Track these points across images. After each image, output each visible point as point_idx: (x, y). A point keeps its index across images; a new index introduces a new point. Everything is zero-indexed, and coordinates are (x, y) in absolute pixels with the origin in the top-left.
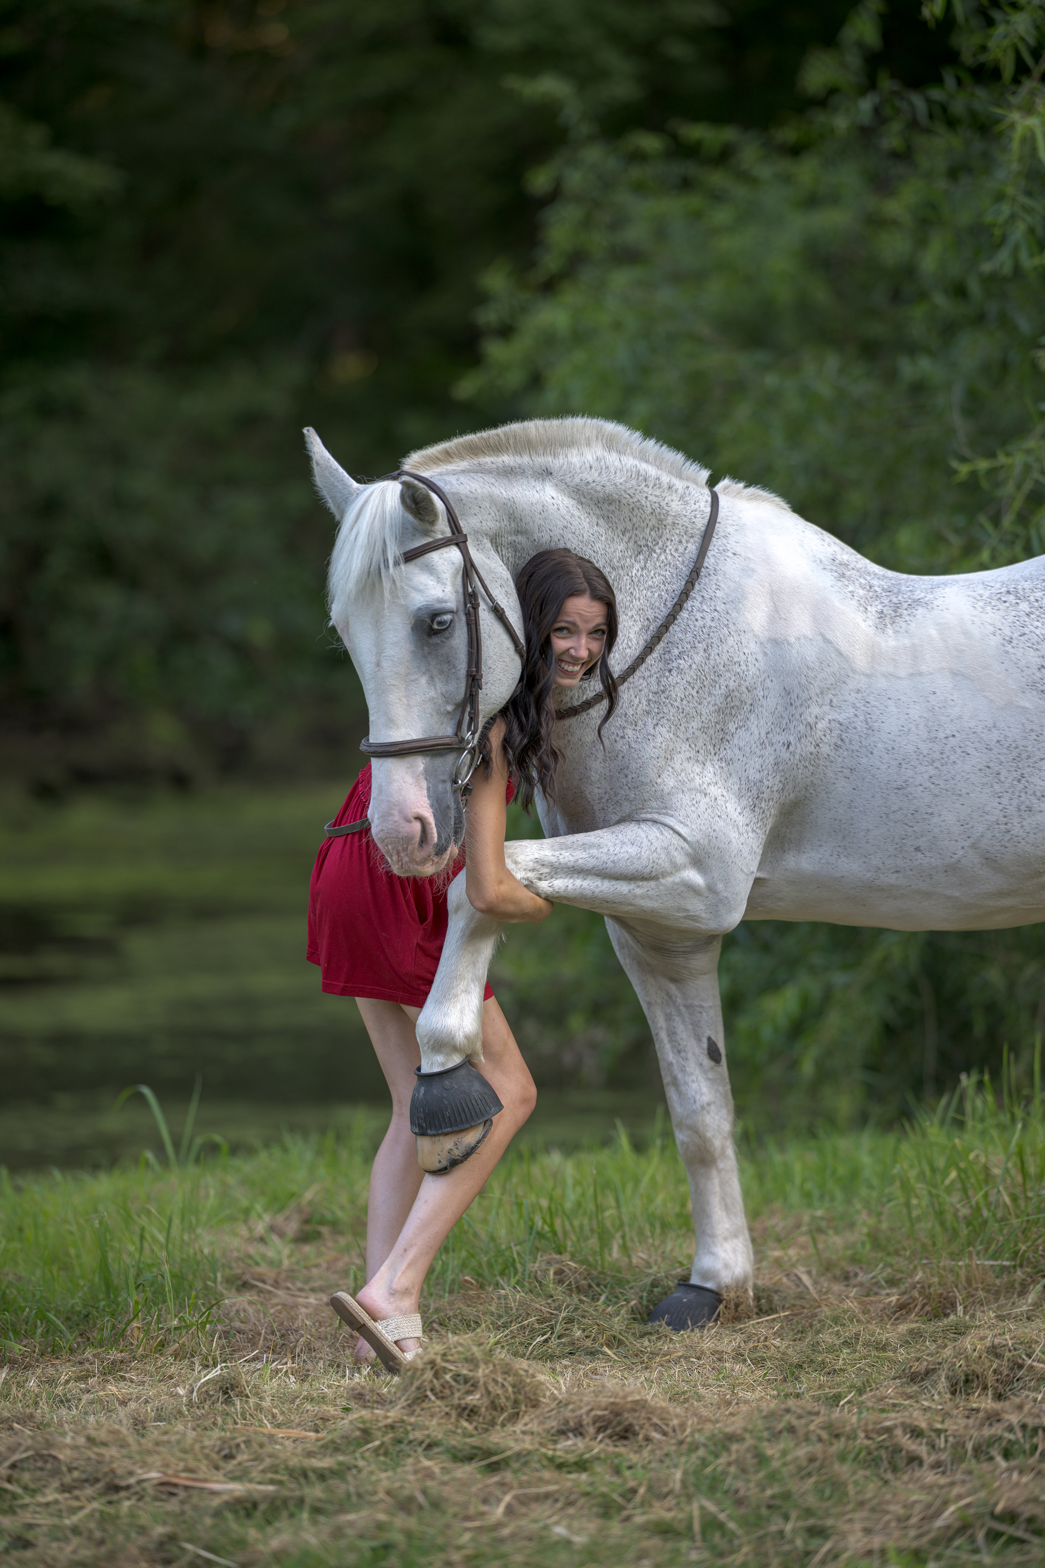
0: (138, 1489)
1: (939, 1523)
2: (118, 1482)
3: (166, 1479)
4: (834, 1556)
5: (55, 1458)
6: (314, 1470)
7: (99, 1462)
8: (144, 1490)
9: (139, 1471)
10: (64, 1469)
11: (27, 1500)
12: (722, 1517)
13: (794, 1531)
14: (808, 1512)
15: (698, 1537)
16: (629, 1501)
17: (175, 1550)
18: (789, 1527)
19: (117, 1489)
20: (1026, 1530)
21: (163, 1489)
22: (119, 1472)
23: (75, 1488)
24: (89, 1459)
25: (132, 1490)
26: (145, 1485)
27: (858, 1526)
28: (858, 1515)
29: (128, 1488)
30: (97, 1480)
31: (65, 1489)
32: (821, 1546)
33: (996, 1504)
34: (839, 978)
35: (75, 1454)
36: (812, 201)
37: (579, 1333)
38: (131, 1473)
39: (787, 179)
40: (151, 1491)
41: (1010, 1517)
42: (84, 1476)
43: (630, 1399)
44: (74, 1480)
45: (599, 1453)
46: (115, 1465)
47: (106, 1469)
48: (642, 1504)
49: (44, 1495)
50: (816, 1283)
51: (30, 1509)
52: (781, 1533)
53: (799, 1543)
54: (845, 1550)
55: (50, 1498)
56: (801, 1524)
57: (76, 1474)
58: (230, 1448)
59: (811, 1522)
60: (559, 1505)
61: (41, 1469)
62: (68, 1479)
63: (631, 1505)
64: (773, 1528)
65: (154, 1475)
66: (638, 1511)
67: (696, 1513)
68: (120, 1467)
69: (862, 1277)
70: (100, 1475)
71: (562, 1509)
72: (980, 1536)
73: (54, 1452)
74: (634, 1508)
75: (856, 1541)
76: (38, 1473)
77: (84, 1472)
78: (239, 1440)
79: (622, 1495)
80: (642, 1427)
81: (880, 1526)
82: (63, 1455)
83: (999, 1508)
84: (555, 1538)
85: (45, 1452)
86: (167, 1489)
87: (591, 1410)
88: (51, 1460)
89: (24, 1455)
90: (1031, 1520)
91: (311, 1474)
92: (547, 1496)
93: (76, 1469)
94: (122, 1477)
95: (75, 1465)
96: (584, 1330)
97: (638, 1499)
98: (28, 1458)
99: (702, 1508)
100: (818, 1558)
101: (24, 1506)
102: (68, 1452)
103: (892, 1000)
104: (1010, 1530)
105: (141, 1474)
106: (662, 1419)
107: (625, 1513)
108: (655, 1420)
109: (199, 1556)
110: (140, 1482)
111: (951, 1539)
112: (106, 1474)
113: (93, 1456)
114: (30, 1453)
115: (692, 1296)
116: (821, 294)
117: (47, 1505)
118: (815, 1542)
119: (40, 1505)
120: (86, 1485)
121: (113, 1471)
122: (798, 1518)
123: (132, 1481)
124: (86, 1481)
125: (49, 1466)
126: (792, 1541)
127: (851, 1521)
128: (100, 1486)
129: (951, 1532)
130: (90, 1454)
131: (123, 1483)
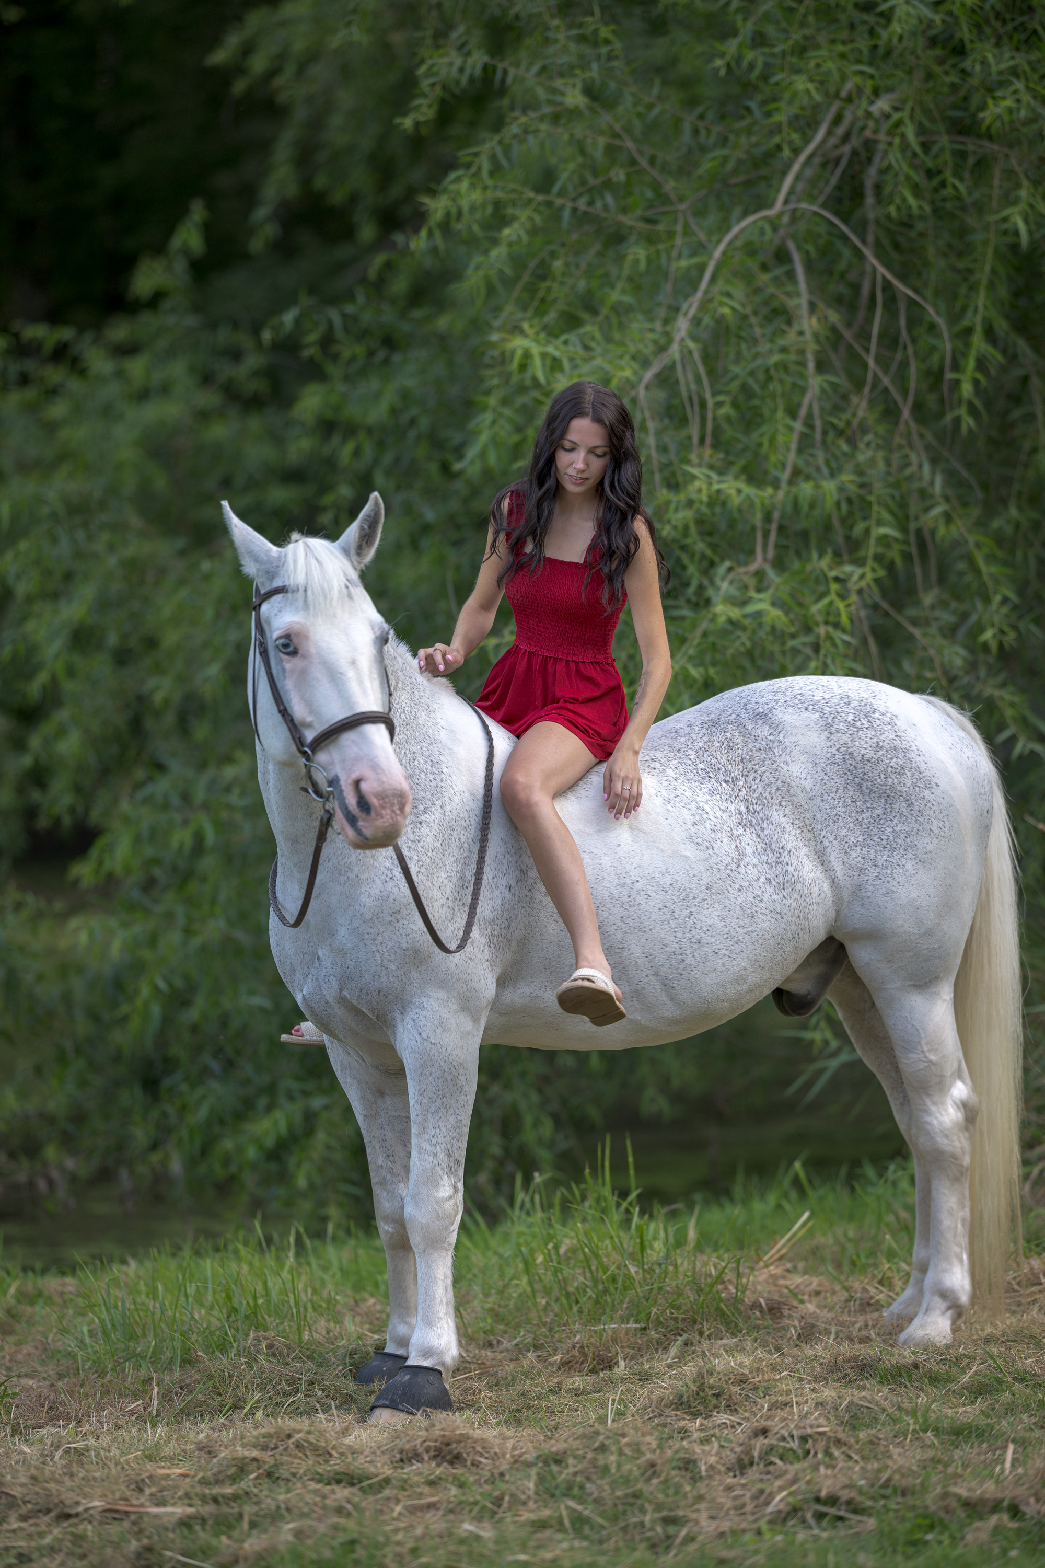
0: (86, 1516)
1: (770, 1509)
2: (67, 1510)
3: (109, 1506)
4: (690, 1539)
5: (7, 1494)
7: (47, 1496)
8: (91, 1516)
9: (84, 1501)
10: (20, 1503)
12: (586, 1513)
13: (653, 1521)
14: (659, 1507)
15: (570, 1531)
16: (499, 1506)
17: (153, 1558)
18: (647, 1519)
19: (68, 1516)
20: (847, 1511)
21: (107, 1515)
22: (67, 1502)
23: (30, 1518)
24: (37, 1494)
25: (82, 1517)
26: (92, 1512)
27: (704, 1514)
28: (703, 1506)
29: (77, 1515)
30: (48, 1511)
31: (24, 1518)
32: (679, 1531)
33: (820, 1490)
35: (25, 1491)
38: (77, 1503)
40: (98, 1517)
41: (832, 1500)
42: (38, 1507)
43: (456, 1433)
44: (30, 1511)
46: (63, 1497)
47: (56, 1501)
48: (510, 1509)
49: (9, 1523)
52: (642, 1524)
53: (659, 1529)
54: (700, 1533)
55: (15, 1525)
56: (657, 1515)
57: (29, 1506)
59: (665, 1513)
60: (441, 1513)
62: (24, 1510)
63: (501, 1510)
64: (635, 1520)
65: (96, 1503)
66: (508, 1514)
67: (564, 1513)
68: (69, 1497)
70: (51, 1506)
71: (444, 1515)
72: (809, 1516)
74: (504, 1512)
75: (707, 1526)
77: (36, 1504)
79: (492, 1503)
80: (468, 1454)
81: (722, 1514)
82: (17, 1492)
83: (823, 1494)
86: (112, 1514)
90: (849, 1502)
92: (431, 1506)
93: (29, 1502)
94: (71, 1507)
95: (27, 1498)
97: (505, 1504)
99: (567, 1507)
100: (678, 1541)
102: (19, 1489)
104: (833, 1511)
105: (85, 1503)
106: (483, 1448)
107: (498, 1516)
108: (479, 1449)
110: (87, 1510)
111: (785, 1520)
112: (56, 1505)
113: (41, 1491)
115: (390, 1363)
117: (14, 1531)
118: (671, 1530)
119: (8, 1531)
120: (41, 1514)
121: (62, 1502)
122: (655, 1510)
123: (80, 1509)
124: (40, 1511)
125: (3, 1501)
126: (653, 1529)
127: (698, 1510)
128: (52, 1514)
129: (783, 1515)
130: (37, 1489)
131: (73, 1512)
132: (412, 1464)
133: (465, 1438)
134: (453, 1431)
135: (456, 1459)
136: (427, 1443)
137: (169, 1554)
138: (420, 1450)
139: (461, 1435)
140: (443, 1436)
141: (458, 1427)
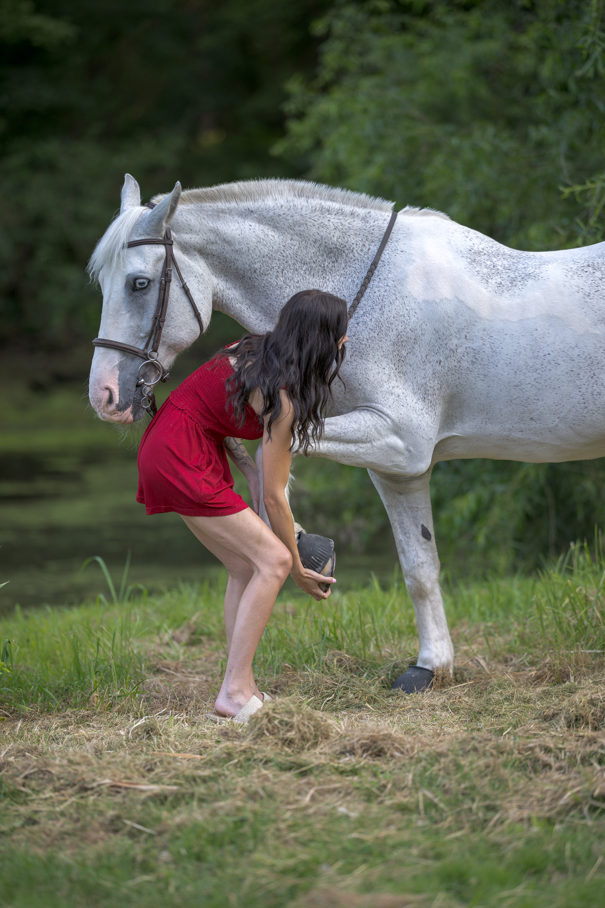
0: (98, 789)
1: (562, 802)
2: (87, 785)
3: (114, 783)
4: (501, 822)
5: (50, 772)
6: (200, 777)
7: (75, 774)
8: (102, 790)
9: (99, 779)
10: (55, 778)
11: (34, 797)
12: (436, 800)
13: (478, 808)
14: (486, 797)
15: (422, 812)
16: (382, 792)
17: (120, 824)
18: (475, 806)
19: (86, 789)
21: (113, 789)
22: (87, 780)
23: (62, 789)
24: (69, 773)
25: (95, 790)
26: (103, 787)
27: (514, 805)
28: (515, 798)
29: (92, 789)
30: (74, 785)
31: (56, 790)
32: (493, 817)
33: (594, 791)
34: (499, 488)
35: (61, 770)
36: (477, 37)
37: (352, 695)
38: (94, 781)
39: (463, 24)
40: (105, 791)
41: (603, 798)
42: (67, 783)
43: (382, 733)
44: (62, 785)
45: (364, 764)
46: (85, 776)
47: (79, 778)
48: (390, 794)
49: (44, 794)
50: (488, 664)
51: (37, 801)
52: (470, 809)
53: (481, 815)
54: (507, 818)
55: (48, 794)
56: (481, 804)
57: (62, 781)
58: (151, 765)
59: (487, 802)
60: (341, 795)
61: (42, 779)
62: (57, 784)
63: (383, 794)
64: (466, 806)
65: (107, 781)
66: (387, 798)
67: (421, 798)
68: (87, 777)
69: (515, 661)
70: (76, 782)
71: (344, 797)
72: (586, 809)
73: (49, 769)
74: (385, 796)
75: (513, 813)
76: (40, 781)
77: (67, 780)
78: (157, 760)
79: (378, 789)
80: (389, 749)
81: (527, 805)
82: (55, 771)
83: (596, 793)
84: (339, 814)
85: (44, 769)
86: (115, 789)
87: (359, 740)
88: (47, 773)
89: (32, 771)
91: (198, 780)
92: (334, 790)
93: (62, 778)
94: (89, 783)
95: (62, 776)
96: (354, 694)
97: (387, 791)
98: (34, 773)
99: (424, 796)
100: (491, 823)
101: (33, 801)
102: (58, 769)
103: (530, 500)
104: (603, 806)
105: (100, 781)
106: (400, 744)
107: (380, 799)
108: (397, 745)
109: (134, 828)
110: (99, 785)
111: (568, 811)
112: (79, 781)
113: (72, 771)
114: (35, 770)
115: (417, 673)
116: (483, 91)
117: (46, 799)
118: (490, 814)
119: (41, 799)
120: (68, 787)
121: (83, 779)
122: (480, 800)
123: (95, 785)
124: (68, 785)
125: (46, 777)
126: (477, 814)
127: (510, 802)
128: (76, 788)
129: (569, 807)
130: (70, 769)
131: (90, 786)
132: (346, 756)
133: (388, 737)
134: (379, 732)
135: (379, 753)
136: (361, 742)
137: (128, 822)
138: (357, 746)
139: (385, 735)
140: (372, 736)
141: (382, 730)
